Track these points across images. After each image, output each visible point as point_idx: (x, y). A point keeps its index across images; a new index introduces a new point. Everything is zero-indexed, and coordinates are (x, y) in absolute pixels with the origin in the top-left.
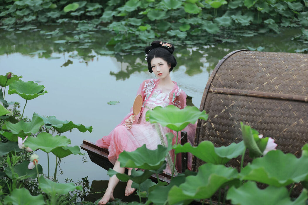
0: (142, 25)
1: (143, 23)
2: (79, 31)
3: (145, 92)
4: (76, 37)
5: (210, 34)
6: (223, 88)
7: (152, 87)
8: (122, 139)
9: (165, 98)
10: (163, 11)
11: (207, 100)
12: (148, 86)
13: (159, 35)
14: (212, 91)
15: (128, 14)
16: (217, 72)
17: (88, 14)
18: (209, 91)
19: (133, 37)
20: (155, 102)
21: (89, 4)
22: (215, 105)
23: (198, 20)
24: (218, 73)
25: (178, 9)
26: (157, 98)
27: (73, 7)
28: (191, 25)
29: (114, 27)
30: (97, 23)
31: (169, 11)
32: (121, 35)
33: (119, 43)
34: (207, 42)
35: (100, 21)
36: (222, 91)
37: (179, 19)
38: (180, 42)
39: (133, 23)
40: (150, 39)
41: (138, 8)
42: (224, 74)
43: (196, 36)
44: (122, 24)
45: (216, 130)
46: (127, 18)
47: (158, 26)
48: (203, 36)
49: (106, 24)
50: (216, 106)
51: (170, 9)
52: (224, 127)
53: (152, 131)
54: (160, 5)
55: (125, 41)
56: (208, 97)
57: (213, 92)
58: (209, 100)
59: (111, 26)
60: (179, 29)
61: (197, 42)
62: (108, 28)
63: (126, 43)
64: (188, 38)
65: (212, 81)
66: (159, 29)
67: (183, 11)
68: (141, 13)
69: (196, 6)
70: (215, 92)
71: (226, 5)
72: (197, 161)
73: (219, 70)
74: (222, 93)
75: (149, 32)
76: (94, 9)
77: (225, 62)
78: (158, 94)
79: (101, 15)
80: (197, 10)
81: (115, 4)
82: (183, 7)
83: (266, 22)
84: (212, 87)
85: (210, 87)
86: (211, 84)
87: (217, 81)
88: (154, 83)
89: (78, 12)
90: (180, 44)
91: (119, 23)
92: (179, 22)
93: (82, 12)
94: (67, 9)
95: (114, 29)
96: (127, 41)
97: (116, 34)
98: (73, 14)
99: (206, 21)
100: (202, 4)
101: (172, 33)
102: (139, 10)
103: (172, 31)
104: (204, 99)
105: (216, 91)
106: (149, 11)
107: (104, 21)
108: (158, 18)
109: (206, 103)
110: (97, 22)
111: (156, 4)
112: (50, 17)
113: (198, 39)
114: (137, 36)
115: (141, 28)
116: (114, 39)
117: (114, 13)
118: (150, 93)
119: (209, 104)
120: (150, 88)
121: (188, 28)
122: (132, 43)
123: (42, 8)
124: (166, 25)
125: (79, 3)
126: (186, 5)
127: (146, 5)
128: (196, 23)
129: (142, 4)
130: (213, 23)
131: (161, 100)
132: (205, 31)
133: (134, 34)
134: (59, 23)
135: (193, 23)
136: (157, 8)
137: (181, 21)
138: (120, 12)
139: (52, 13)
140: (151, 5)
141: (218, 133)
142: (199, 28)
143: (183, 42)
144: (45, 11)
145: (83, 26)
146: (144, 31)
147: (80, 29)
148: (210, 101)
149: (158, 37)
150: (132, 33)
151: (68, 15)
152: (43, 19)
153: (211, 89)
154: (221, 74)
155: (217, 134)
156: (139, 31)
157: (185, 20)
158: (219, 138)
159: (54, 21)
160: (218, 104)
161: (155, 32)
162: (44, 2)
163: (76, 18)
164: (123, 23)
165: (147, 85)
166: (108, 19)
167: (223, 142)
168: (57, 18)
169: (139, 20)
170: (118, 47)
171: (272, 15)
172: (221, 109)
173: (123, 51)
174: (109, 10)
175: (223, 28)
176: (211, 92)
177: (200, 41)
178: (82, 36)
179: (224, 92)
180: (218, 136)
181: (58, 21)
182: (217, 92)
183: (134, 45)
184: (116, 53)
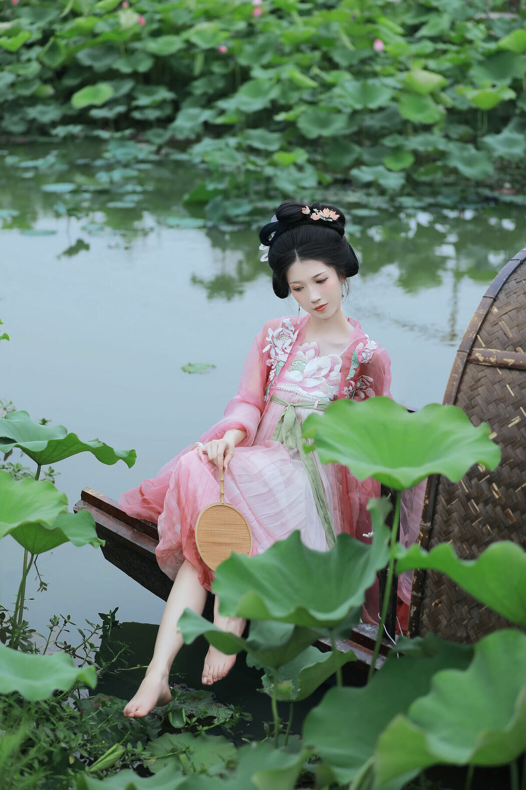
0: (282, 149)
1: (285, 144)
2: (112, 161)
3: (269, 357)
4: (103, 178)
5: (467, 179)
6: (516, 351)
7: (289, 341)
8: (200, 492)
9: (331, 371)
10: (339, 111)
11: (464, 387)
12: (279, 337)
13: (328, 178)
14: (481, 358)
15: (243, 119)
16: (495, 300)
17: (137, 115)
18: (472, 357)
19: (258, 181)
20: (300, 384)
21: (141, 87)
22: (488, 403)
23: (436, 140)
24: (497, 303)
25: (381, 109)
26: (305, 371)
27: (96, 94)
28: (415, 153)
29: (206, 153)
30: (159, 141)
31: (355, 113)
32: (223, 175)
33: (219, 198)
34: (460, 202)
35: (167, 135)
36: (511, 361)
37: (384, 136)
38: (386, 198)
39: (257, 144)
40: (304, 188)
41: (273, 102)
42: (518, 309)
43: (430, 184)
44: (227, 145)
45: (490, 482)
46: (242, 130)
47: (324, 154)
48: (447, 185)
49: (184, 145)
50: (491, 407)
51: (358, 106)
52: (516, 470)
53: (289, 467)
54: (331, 98)
55: (235, 192)
56: (466, 378)
57: (484, 361)
58: (471, 387)
59: (198, 149)
60: (381, 164)
61: (429, 200)
62: (190, 154)
63: (238, 196)
64: (408, 190)
65: (480, 329)
66: (328, 160)
67: (395, 114)
68: (281, 117)
69: (430, 102)
70: (490, 362)
71: (512, 103)
72: (429, 582)
73: (502, 296)
74: (511, 368)
75: (300, 168)
76: (154, 102)
77: (519, 271)
78: (309, 360)
79: (170, 119)
80: (434, 113)
81: (211, 91)
82: (394, 105)
84: (481, 346)
85: (472, 347)
86: (476, 337)
87: (496, 328)
88: (293, 329)
89: (111, 109)
90: (384, 206)
91: (220, 143)
92: (383, 145)
93: (121, 109)
94: (80, 100)
95: (207, 159)
96: (240, 191)
97: (210, 173)
98: (96, 113)
99: (459, 144)
100: (446, 97)
101: (364, 174)
102: (275, 107)
103: (364, 168)
104: (456, 384)
105: (493, 360)
106: (304, 113)
107: (180, 136)
108: (326, 133)
109: (459, 396)
110: (158, 137)
111: (321, 93)
112: (33, 121)
113: (434, 194)
114: (269, 179)
115: (279, 157)
116: (204, 187)
117: (207, 115)
118: (283, 358)
119: (471, 398)
120: (285, 343)
121: (409, 161)
122: (253, 197)
123: (13, 93)
124: (347, 151)
125: (114, 83)
126: (404, 98)
127: (294, 97)
128: (430, 149)
129: (284, 94)
130: (478, 148)
131: (318, 379)
132: (455, 171)
133: (260, 173)
134: (56, 136)
135: (421, 149)
136: (323, 104)
137: (388, 142)
138: (222, 112)
139: (40, 108)
140: (306, 96)
141: (496, 491)
142: (439, 163)
143: (392, 199)
144: (21, 102)
145: (122, 146)
146: (287, 166)
147: (114, 156)
148: (473, 388)
149: (325, 182)
150: (255, 172)
151: (82, 117)
152: (15, 124)
153: (478, 354)
154: (508, 309)
155: (495, 493)
156: (274, 164)
157: (399, 140)
158: (498, 509)
159: (44, 130)
160: (498, 401)
161: (317, 169)
162: (20, 79)
163: (104, 124)
164: (232, 141)
165: (276, 333)
166: (192, 130)
167: (511, 522)
168: (54, 124)
169: (276, 136)
170: (216, 207)
172: (508, 416)
173: (229, 220)
174: (195, 104)
175: (503, 166)
176: (477, 362)
177: (441, 199)
178: (117, 175)
179: (517, 363)
180: (495, 503)
181: (55, 132)
182: (497, 362)
183: (260, 205)
184: (210, 224)
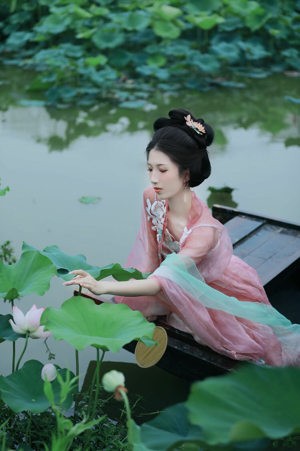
0: (85, 56)
1: (85, 52)
7: (162, 213)
33: (55, 87)
47: (110, 59)
51: (130, 28)
59: (38, 56)
67: (151, 33)
68: (80, 36)
69: (171, 25)
81: (22, 21)
83: (286, 53)
92: (145, 52)
100: (181, 22)
101: (145, 70)
106: (95, 33)
108: (111, 45)
113: (182, 81)
116: (39, 80)
117: (28, 36)
121: (163, 61)
124: (124, 56)
126: (157, 23)
127: (79, 24)
137: (149, 50)
142: (184, 63)
169: (78, 47)
171: (292, 42)
184: (49, 103)
